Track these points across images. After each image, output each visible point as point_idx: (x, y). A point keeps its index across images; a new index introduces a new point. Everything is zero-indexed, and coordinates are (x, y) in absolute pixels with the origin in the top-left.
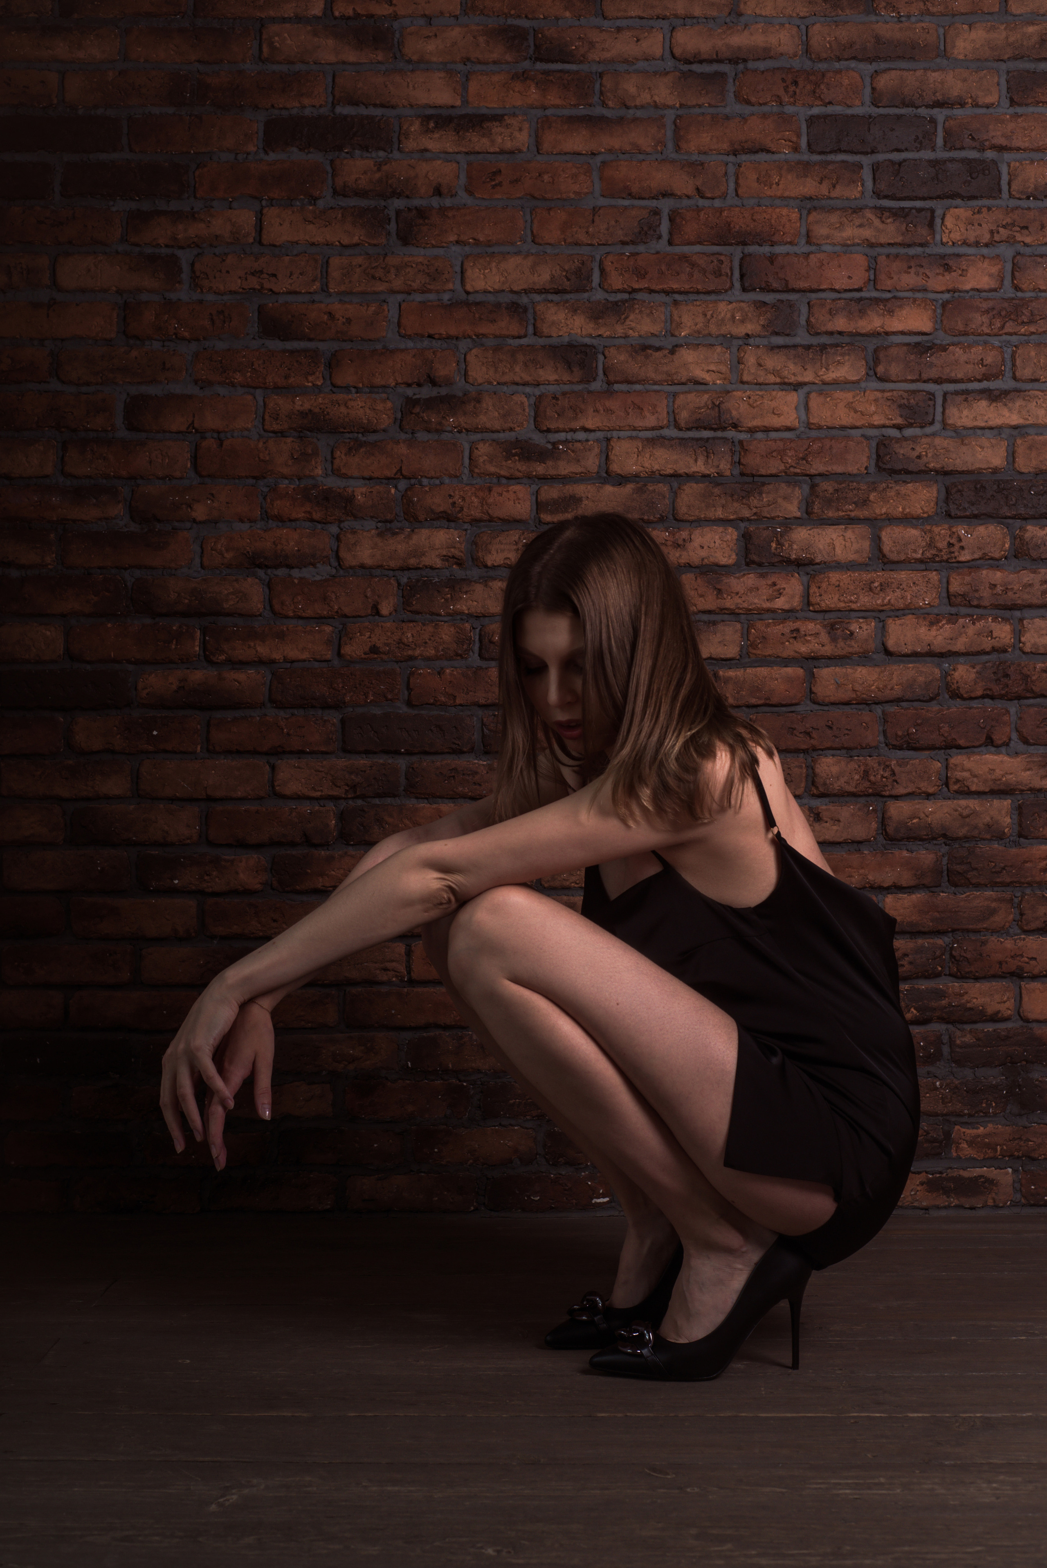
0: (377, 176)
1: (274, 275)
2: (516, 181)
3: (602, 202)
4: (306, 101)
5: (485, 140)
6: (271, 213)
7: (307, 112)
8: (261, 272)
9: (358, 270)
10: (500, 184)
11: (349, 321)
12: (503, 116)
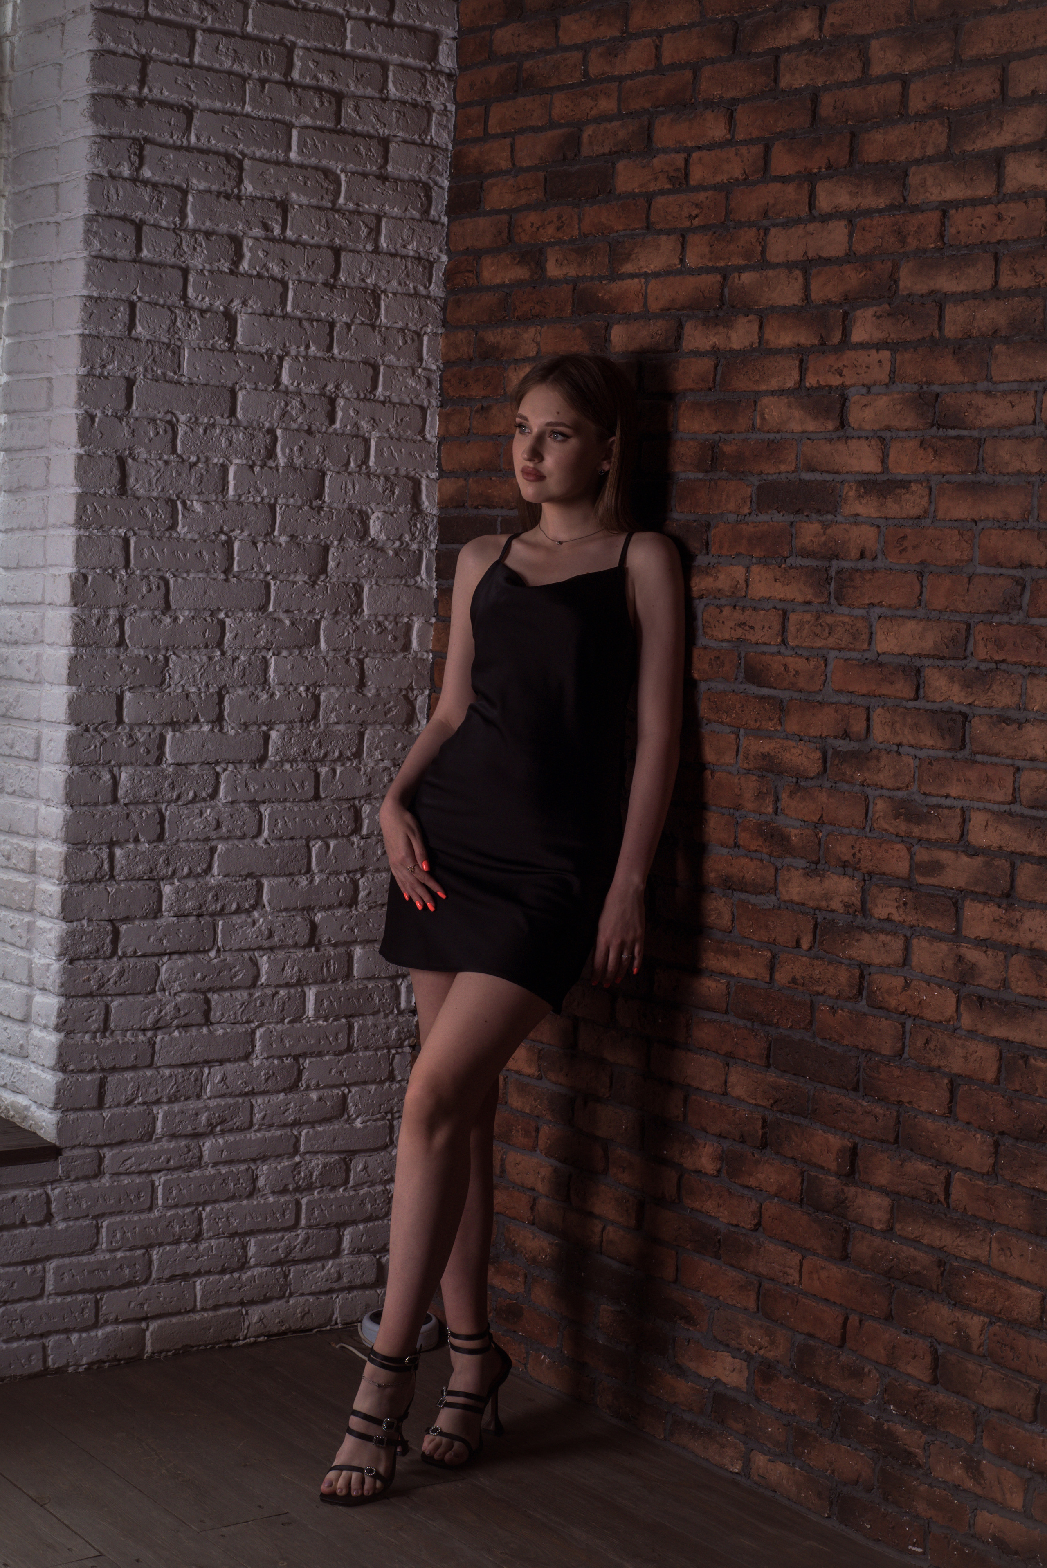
0: (823, 539)
1: (752, 628)
2: (915, 547)
3: (981, 570)
4: (783, 468)
5: (896, 506)
6: (755, 569)
7: (783, 477)
8: (745, 624)
9: (807, 626)
10: (905, 550)
11: (797, 673)
12: (910, 482)
